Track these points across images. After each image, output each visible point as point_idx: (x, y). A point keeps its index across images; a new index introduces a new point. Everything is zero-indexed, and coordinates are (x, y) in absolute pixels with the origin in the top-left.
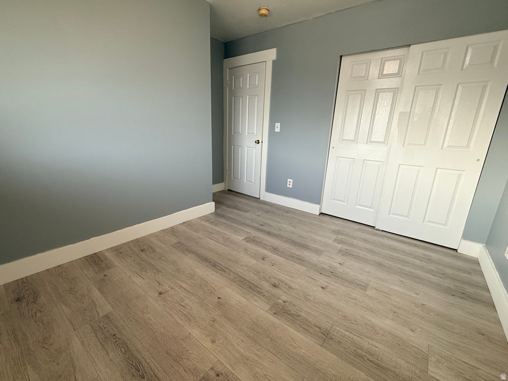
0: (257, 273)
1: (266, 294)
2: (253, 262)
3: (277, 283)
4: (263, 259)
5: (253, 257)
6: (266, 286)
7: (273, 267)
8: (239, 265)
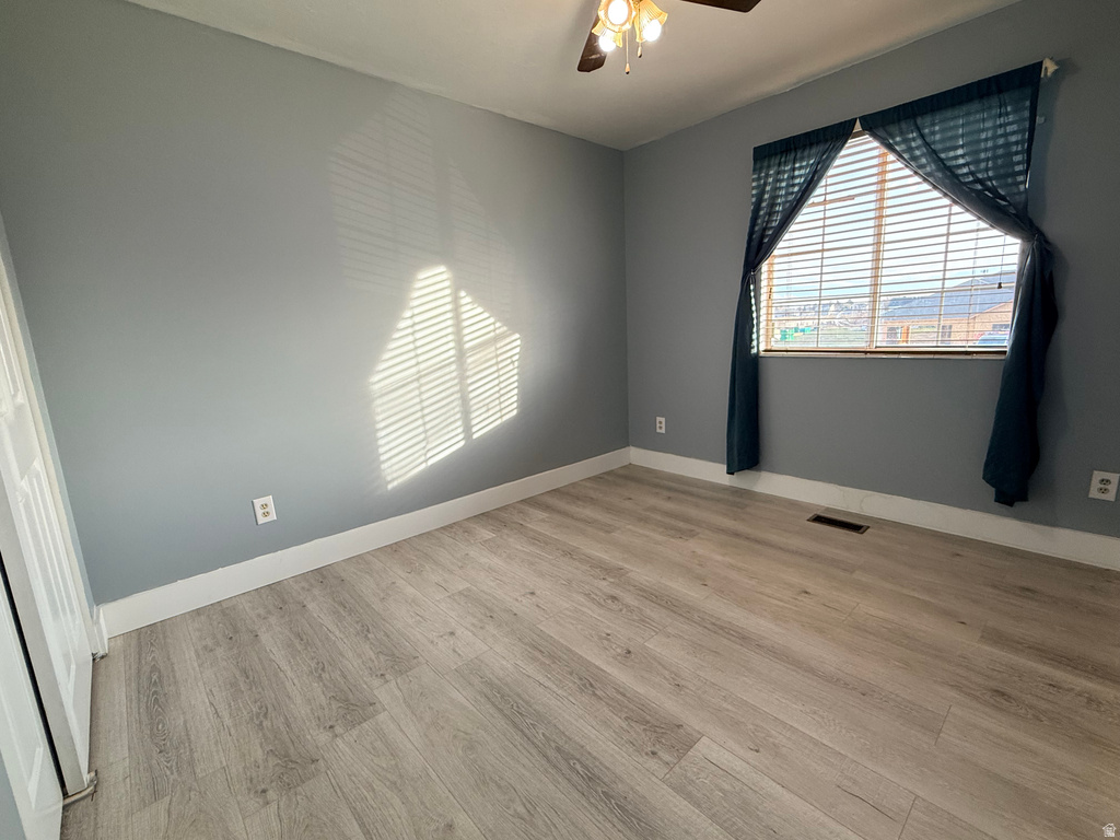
0: (644, 621)
1: (632, 588)
2: (655, 645)
3: (610, 602)
4: (629, 652)
5: (655, 659)
6: (630, 600)
7: (609, 632)
8: (686, 637)
